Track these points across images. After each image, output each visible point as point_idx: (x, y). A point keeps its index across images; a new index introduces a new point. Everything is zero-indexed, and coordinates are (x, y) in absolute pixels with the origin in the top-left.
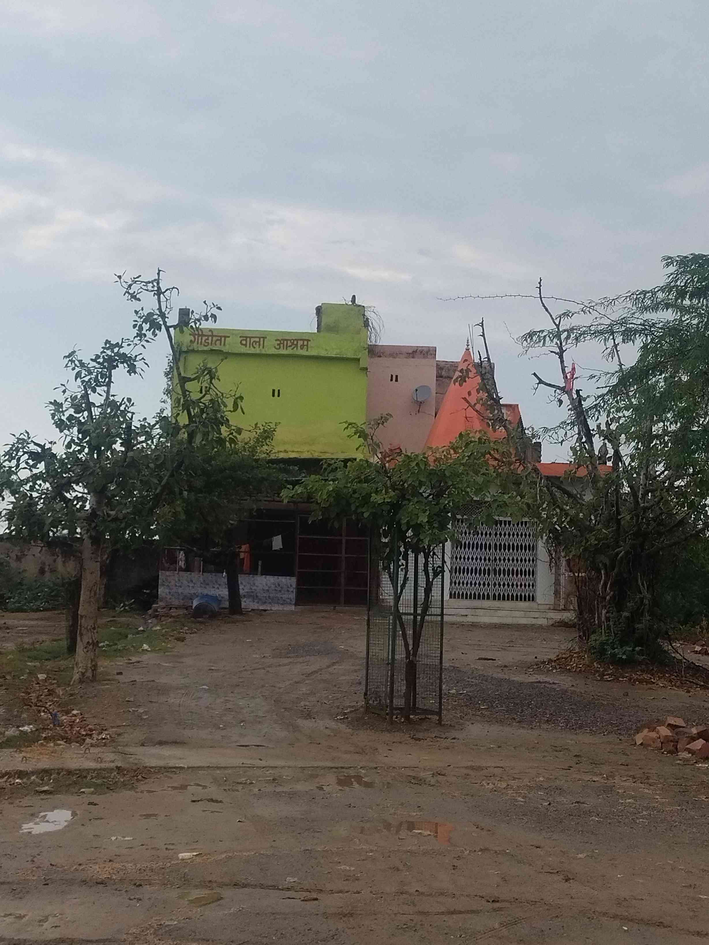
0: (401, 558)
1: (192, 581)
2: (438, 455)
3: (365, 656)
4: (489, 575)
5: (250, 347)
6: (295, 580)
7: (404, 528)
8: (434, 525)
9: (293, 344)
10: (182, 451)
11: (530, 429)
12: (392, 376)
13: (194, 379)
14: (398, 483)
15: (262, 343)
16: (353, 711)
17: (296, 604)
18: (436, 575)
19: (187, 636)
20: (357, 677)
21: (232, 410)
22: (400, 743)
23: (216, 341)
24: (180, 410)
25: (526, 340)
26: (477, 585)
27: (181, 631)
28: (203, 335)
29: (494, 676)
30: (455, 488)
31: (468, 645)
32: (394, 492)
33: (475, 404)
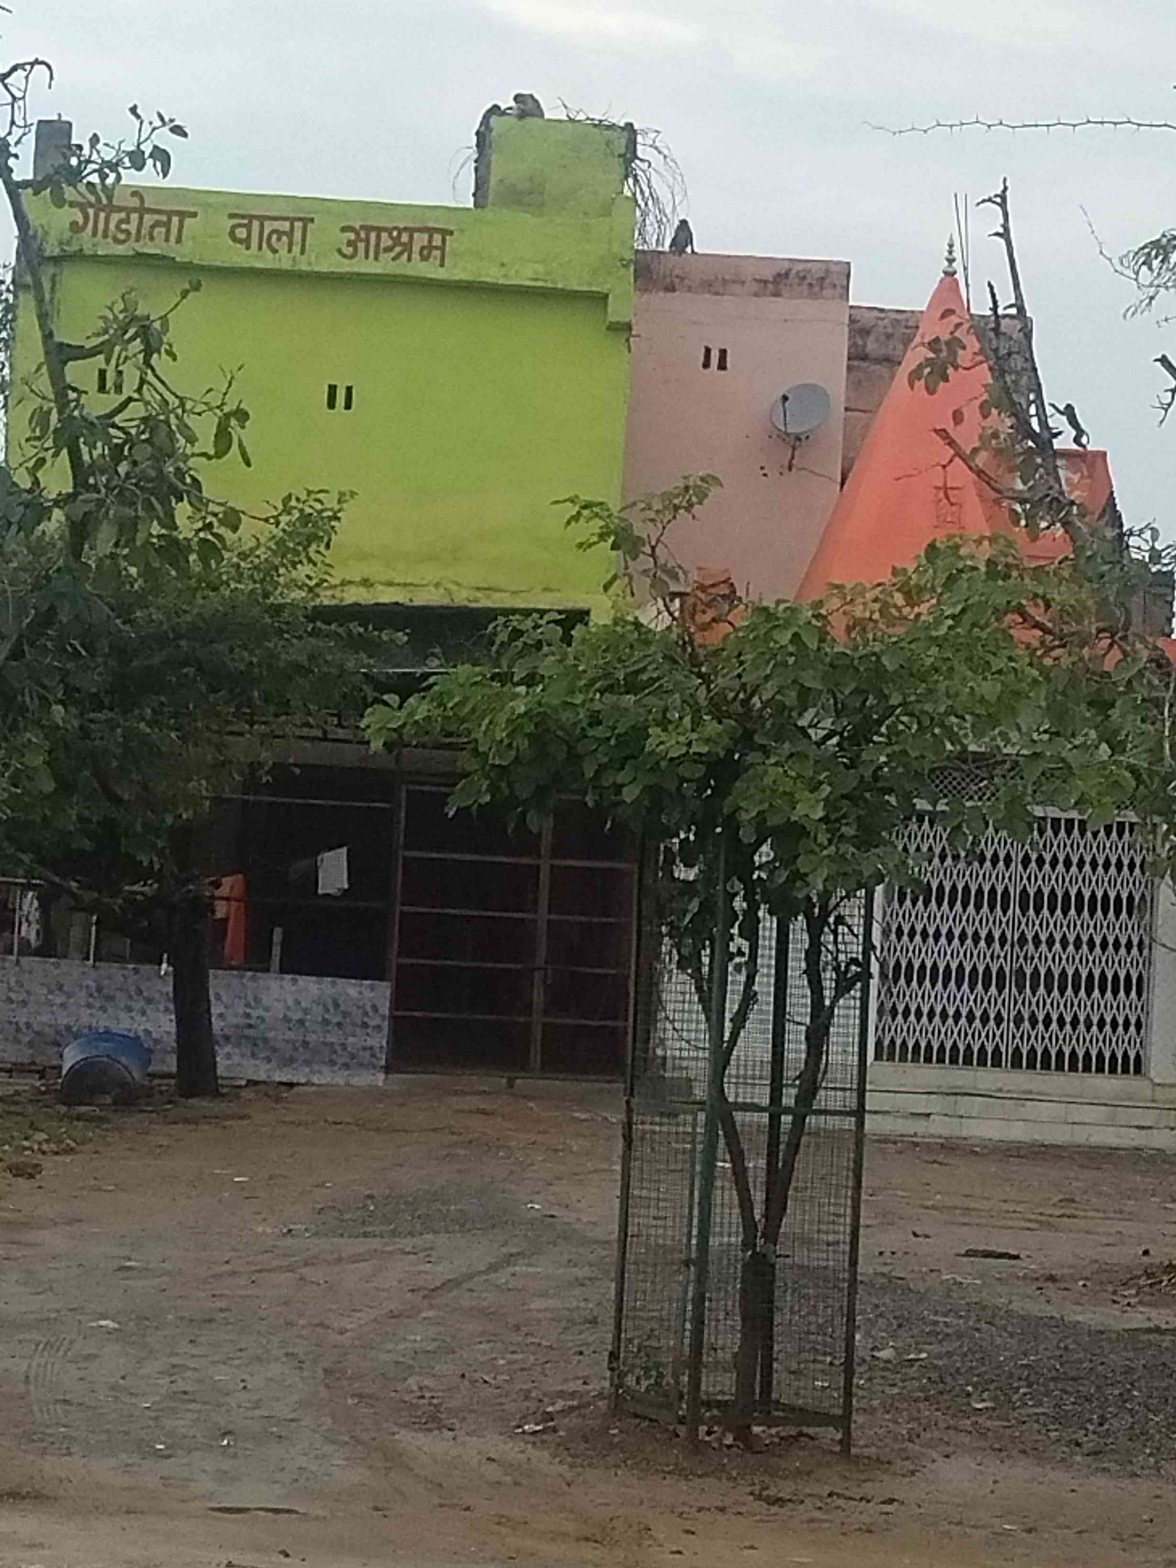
0: (735, 931)
1: (60, 988)
2: (859, 612)
3: (615, 1236)
4: (1000, 989)
5: (260, 248)
6: (388, 993)
7: (747, 836)
8: (844, 829)
9: (397, 241)
10: (48, 578)
11: (1147, 535)
12: (708, 351)
13: (93, 353)
14: (731, 695)
15: (298, 235)
16: (572, 1408)
17: (387, 1070)
18: (843, 986)
19: (47, 1163)
20: (582, 1304)
21: (212, 452)
22: (722, 1510)
23: (153, 227)
24: (47, 450)
25: (1147, 263)
26: (963, 1021)
27: (26, 1143)
28: (111, 208)
29: (1014, 1306)
30: (911, 714)
31: (933, 1207)
32: (720, 722)
33: (975, 451)
